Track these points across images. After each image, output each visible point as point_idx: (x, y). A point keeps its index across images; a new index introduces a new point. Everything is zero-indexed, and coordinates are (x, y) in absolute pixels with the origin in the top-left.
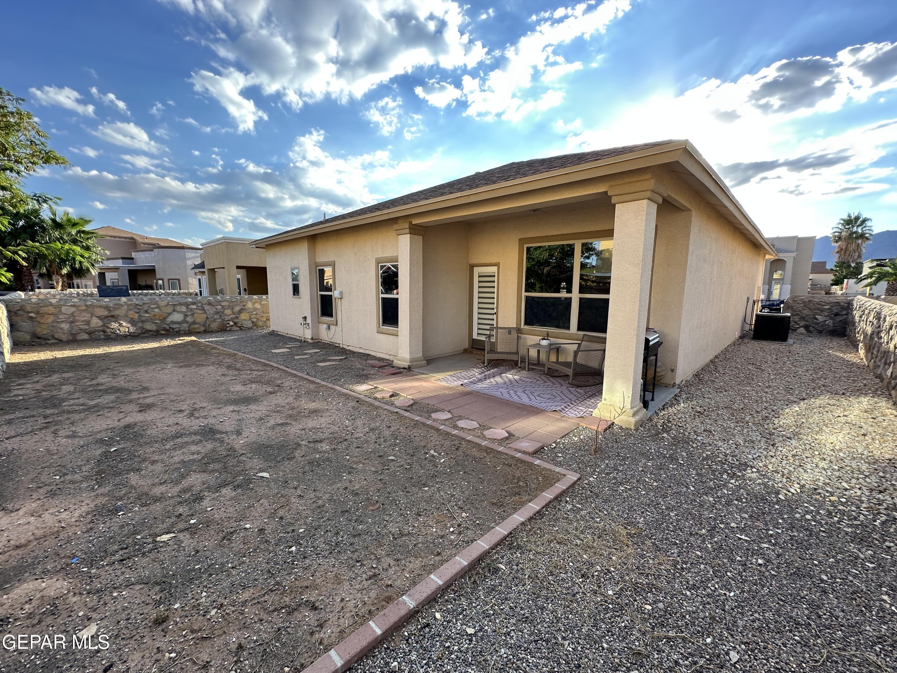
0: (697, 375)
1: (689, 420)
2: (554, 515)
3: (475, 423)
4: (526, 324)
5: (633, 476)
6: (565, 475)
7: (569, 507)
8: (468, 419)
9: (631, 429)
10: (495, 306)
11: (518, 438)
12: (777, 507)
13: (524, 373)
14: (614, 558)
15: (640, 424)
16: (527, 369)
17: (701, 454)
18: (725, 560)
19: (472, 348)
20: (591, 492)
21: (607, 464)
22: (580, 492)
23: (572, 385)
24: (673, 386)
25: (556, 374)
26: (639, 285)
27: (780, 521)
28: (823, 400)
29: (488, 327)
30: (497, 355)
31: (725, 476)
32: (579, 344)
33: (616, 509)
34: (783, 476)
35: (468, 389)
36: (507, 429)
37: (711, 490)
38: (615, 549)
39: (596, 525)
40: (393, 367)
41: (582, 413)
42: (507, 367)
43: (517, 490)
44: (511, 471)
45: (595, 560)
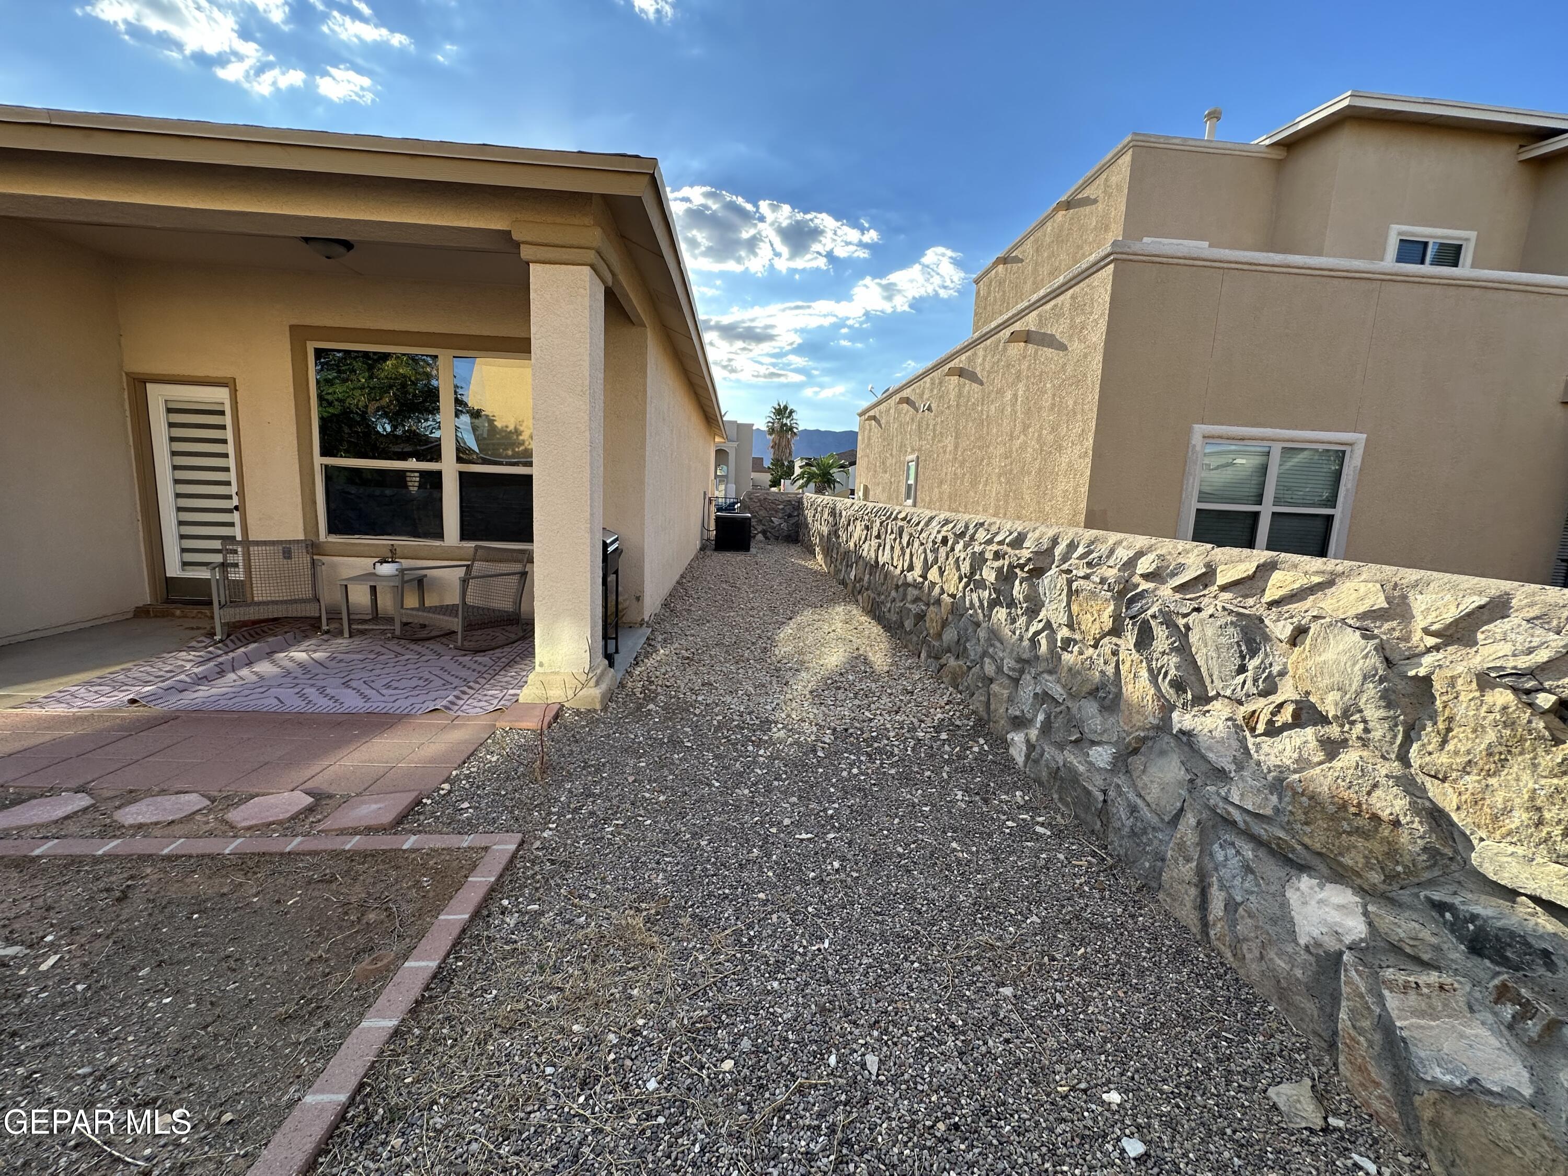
0: (665, 605)
1: (678, 674)
2: (480, 960)
3: (194, 797)
4: (332, 530)
5: (622, 797)
6: (486, 849)
7: (511, 921)
8: (163, 792)
9: (595, 711)
10: (234, 488)
11: (346, 799)
12: (821, 770)
13: (342, 643)
14: (635, 992)
15: (609, 697)
16: (346, 635)
17: (710, 723)
18: (798, 888)
19: (168, 601)
20: (553, 862)
21: (570, 791)
22: (531, 872)
23: (464, 650)
24: (641, 625)
25: (424, 634)
26: (587, 434)
27: (832, 790)
28: (807, 616)
29: (217, 544)
30: (252, 609)
31: (750, 748)
32: (468, 566)
33: (610, 879)
34: (810, 723)
35: (158, 709)
36: (309, 785)
37: (741, 776)
38: (632, 969)
39: (580, 934)
41: (495, 702)
42: (289, 636)
43: (361, 940)
44: (337, 893)
45: (600, 1025)
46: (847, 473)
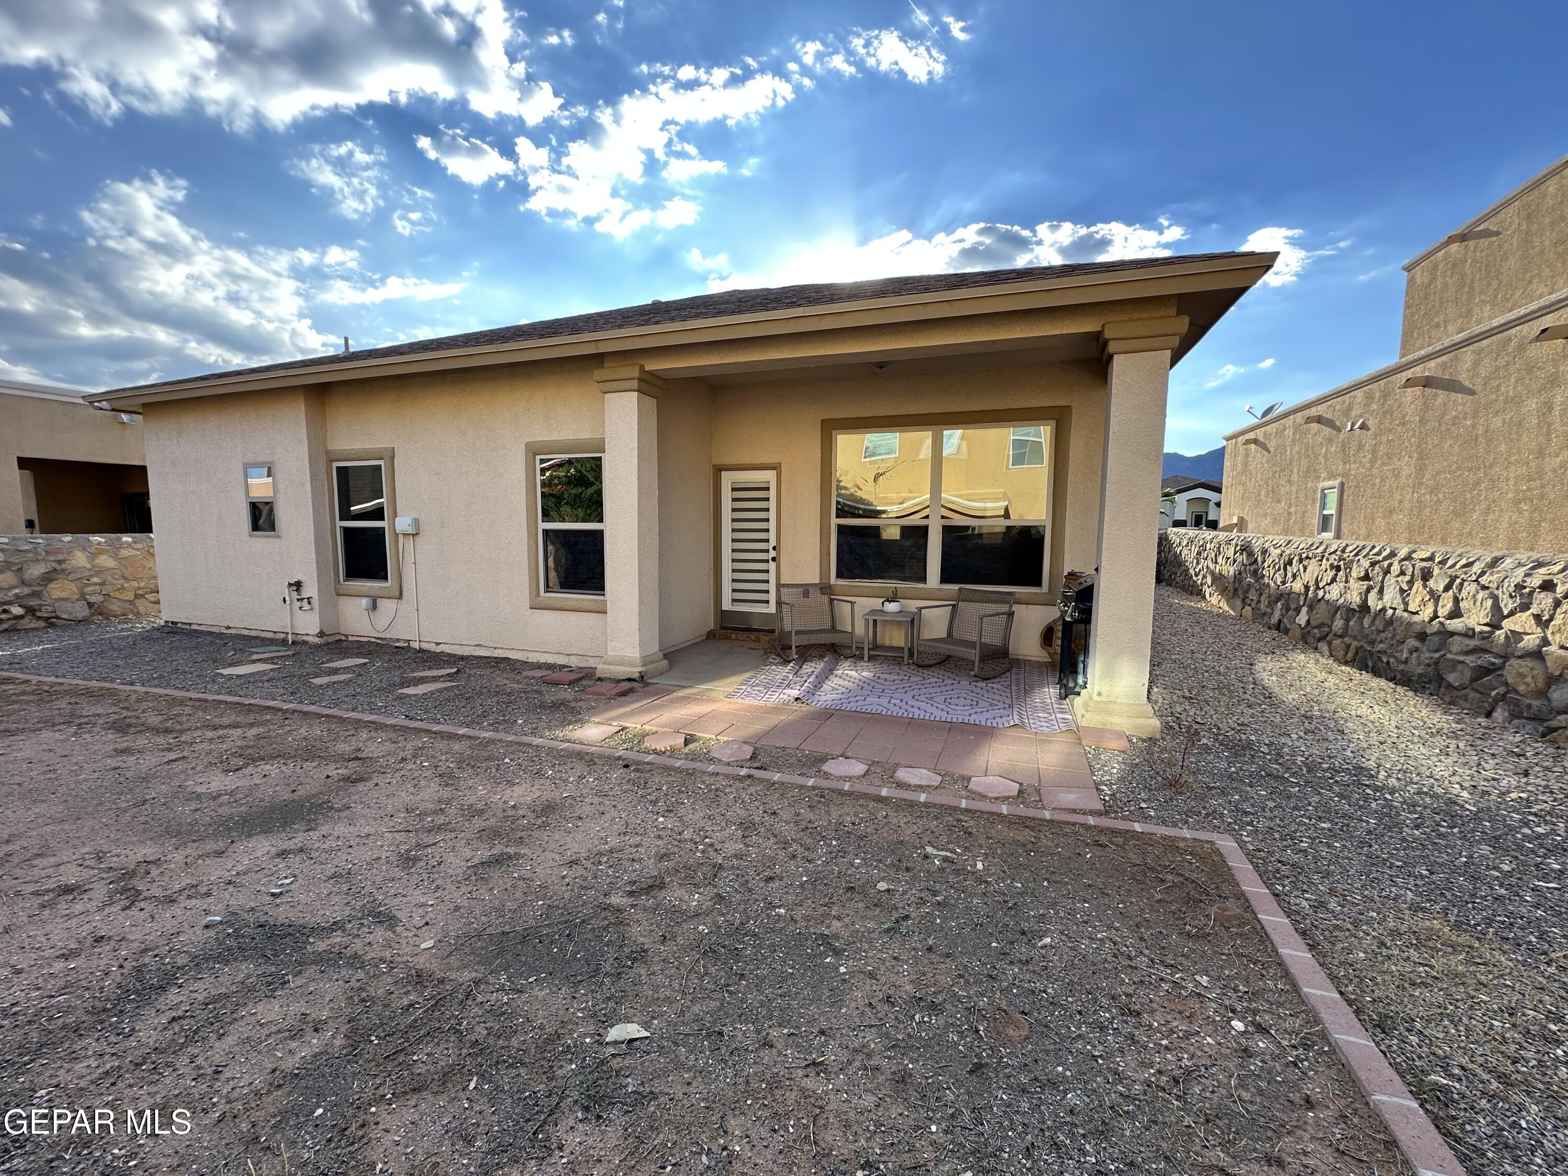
3: (924, 771)
4: (840, 575)
6: (1212, 842)
7: (1303, 902)
9: (1157, 740)
10: (772, 545)
11: (1036, 787)
12: (1487, 824)
16: (867, 659)
19: (726, 628)
20: (1282, 863)
23: (979, 677)
27: (1528, 845)
29: (756, 586)
30: (812, 636)
32: (954, 606)
35: (814, 706)
40: (600, 679)
44: (1119, 856)
46: (1172, 502)
